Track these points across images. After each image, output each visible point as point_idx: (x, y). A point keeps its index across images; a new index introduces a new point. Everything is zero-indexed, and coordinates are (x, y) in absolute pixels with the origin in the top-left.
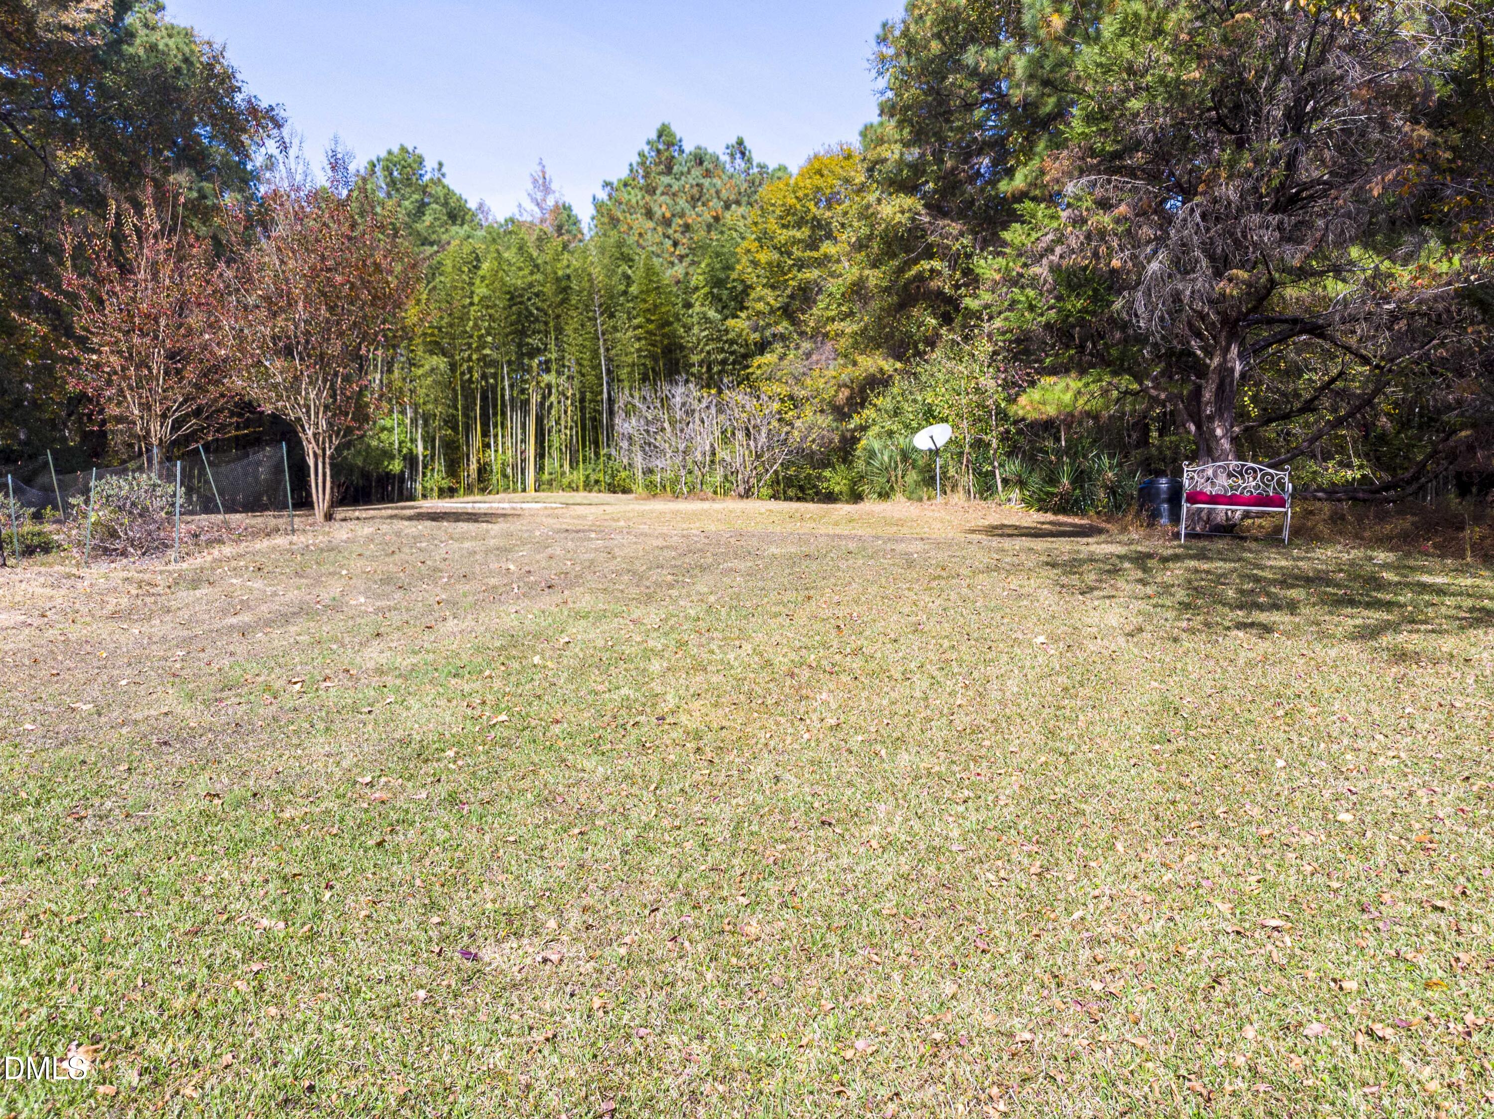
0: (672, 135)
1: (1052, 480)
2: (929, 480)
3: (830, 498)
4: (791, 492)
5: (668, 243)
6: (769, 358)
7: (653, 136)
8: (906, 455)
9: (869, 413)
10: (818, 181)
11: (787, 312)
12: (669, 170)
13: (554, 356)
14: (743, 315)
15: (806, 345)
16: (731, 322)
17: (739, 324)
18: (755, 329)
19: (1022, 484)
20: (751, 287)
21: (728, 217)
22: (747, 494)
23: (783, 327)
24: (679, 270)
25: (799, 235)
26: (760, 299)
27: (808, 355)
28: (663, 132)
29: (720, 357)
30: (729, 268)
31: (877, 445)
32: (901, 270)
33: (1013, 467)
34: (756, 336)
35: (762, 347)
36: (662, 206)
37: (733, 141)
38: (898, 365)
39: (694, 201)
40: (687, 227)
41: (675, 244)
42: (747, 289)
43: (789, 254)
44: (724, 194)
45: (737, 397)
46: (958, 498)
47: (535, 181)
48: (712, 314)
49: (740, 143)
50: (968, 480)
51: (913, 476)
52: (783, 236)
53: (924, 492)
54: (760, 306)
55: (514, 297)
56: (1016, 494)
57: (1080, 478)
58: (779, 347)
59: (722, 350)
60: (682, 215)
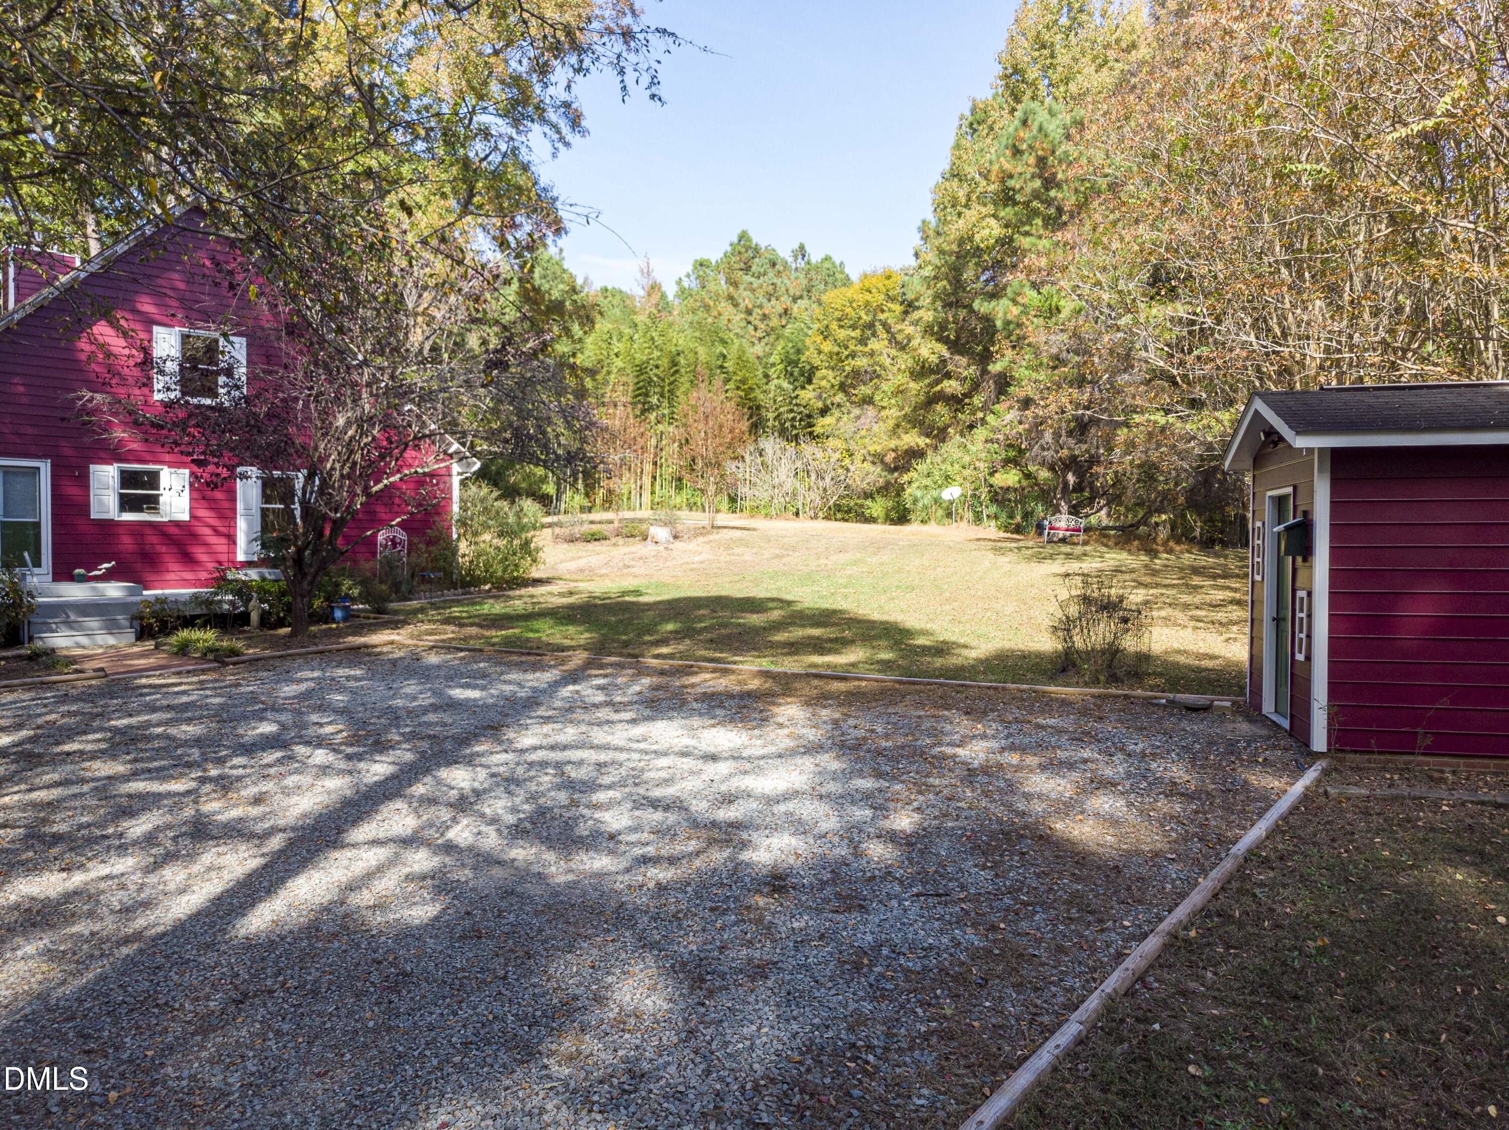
0: (749, 240)
1: (1011, 517)
2: (949, 515)
3: (871, 520)
4: (839, 516)
5: (751, 328)
6: (828, 420)
7: (735, 240)
8: (937, 501)
9: (912, 474)
10: (868, 297)
11: (843, 387)
12: (747, 269)
13: (666, 411)
14: (810, 387)
15: (856, 411)
16: (802, 393)
17: (807, 395)
18: (819, 397)
19: (996, 517)
20: (817, 368)
21: (795, 309)
22: (816, 517)
23: (840, 398)
24: (759, 349)
25: (853, 334)
26: (824, 378)
27: (858, 418)
28: (743, 236)
29: (791, 416)
30: (799, 352)
31: (919, 494)
32: (931, 386)
33: (993, 509)
34: (820, 404)
35: (824, 412)
36: (746, 299)
37: (796, 246)
38: (928, 441)
39: (769, 296)
40: (765, 317)
41: (756, 329)
42: (814, 369)
43: (846, 348)
44: (791, 292)
45: (809, 449)
46: (964, 524)
47: (642, 271)
48: (785, 385)
49: (802, 248)
50: (969, 515)
51: (940, 512)
52: (842, 334)
53: (946, 521)
54: (824, 383)
55: (641, 370)
56: (993, 523)
57: (1026, 515)
58: (836, 413)
59: (792, 411)
60: (761, 307)
